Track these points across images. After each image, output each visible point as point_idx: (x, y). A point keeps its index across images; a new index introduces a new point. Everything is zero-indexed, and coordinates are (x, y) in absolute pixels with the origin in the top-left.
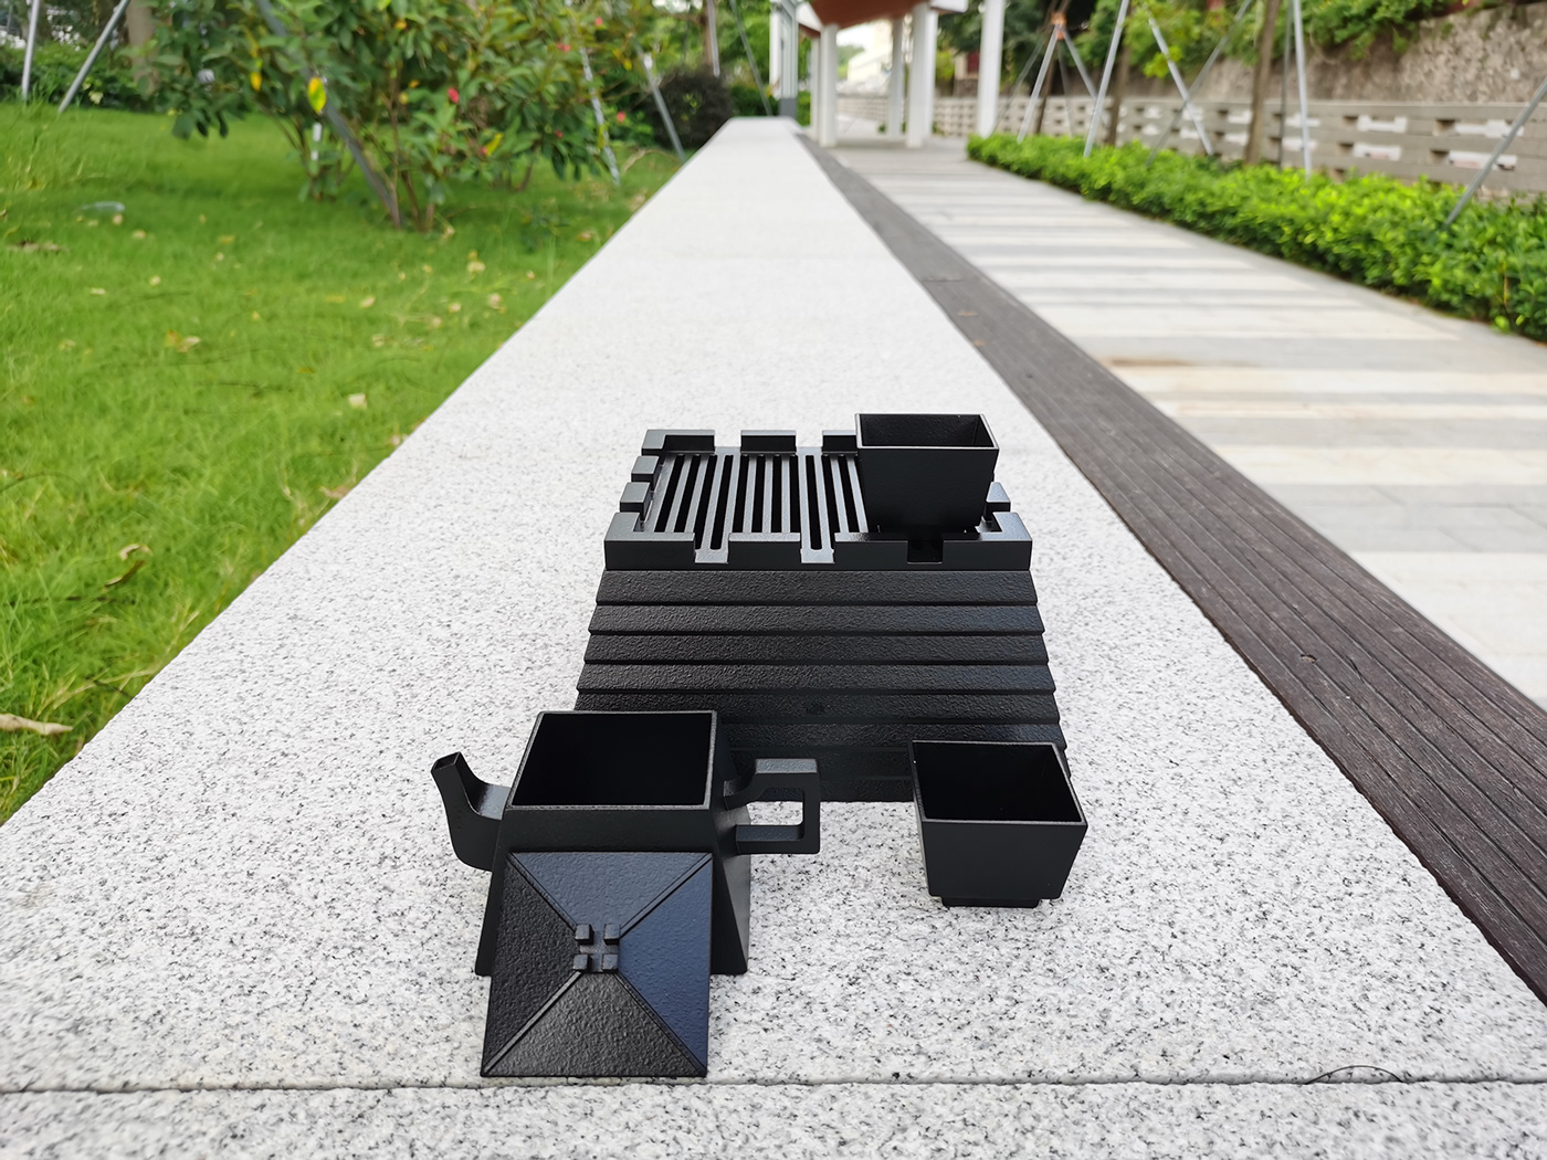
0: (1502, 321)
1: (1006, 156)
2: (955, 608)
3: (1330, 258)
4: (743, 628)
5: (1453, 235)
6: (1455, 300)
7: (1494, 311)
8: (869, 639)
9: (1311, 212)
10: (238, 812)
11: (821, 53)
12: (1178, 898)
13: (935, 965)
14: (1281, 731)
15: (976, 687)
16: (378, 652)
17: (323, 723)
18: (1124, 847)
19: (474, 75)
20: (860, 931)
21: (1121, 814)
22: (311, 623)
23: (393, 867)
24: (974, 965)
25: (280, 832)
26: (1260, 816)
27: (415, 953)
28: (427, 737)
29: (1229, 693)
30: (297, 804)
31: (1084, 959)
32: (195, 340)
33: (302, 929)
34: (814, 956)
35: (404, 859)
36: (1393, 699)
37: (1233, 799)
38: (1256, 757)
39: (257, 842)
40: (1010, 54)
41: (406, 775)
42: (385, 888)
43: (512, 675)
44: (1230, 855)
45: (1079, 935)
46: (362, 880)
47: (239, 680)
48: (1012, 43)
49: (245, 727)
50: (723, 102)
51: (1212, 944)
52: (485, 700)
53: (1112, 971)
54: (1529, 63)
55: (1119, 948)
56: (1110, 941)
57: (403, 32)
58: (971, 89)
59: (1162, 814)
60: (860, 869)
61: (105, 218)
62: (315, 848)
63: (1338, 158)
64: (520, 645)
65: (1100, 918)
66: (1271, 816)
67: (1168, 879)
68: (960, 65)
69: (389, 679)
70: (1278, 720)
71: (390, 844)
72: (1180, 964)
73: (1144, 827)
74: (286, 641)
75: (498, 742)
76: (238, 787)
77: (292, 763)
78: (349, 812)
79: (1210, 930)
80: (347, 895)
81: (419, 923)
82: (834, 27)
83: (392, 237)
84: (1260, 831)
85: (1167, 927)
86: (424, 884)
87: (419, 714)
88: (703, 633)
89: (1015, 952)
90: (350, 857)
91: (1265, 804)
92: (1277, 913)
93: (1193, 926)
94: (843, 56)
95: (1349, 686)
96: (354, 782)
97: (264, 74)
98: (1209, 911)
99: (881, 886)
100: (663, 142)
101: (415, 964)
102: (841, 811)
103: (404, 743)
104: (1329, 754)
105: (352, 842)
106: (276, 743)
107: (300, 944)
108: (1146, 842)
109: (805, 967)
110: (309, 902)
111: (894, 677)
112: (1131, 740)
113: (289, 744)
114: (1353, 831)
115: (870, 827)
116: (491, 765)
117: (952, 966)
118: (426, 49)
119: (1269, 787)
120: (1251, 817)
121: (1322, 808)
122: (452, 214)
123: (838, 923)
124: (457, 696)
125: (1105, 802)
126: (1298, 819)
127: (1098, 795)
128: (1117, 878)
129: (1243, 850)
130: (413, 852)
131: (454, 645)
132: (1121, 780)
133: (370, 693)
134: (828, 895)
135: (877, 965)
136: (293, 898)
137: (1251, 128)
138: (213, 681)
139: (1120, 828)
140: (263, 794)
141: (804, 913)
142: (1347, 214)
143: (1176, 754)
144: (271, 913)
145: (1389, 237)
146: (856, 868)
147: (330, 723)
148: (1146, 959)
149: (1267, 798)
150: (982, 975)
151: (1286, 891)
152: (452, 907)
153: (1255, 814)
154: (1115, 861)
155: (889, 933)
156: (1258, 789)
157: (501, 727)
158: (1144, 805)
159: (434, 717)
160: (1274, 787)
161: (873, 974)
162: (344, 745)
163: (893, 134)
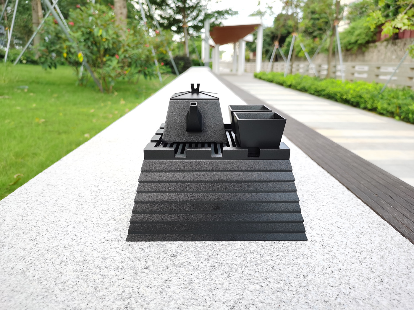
0: (397, 118)
1: (264, 77)
2: (264, 173)
3: (351, 102)
4: (192, 180)
5: (383, 96)
6: (385, 112)
7: (395, 115)
8: (235, 184)
9: (345, 90)
10: (14, 246)
11: (215, 52)
12: (349, 274)
13: (263, 301)
14: (372, 217)
15: (272, 200)
16: (73, 195)
17: (50, 217)
18: (327, 256)
19: (123, 53)
20: (234, 288)
21: (324, 245)
22: (53, 186)
23: (65, 265)
24: (278, 301)
25: (27, 253)
26: (372, 245)
27: (67, 297)
28: (85, 221)
29: (353, 205)
30: (35, 243)
31: (319, 298)
32: (43, 120)
33: (27, 288)
34: (217, 298)
35: (69, 262)
36: (406, 207)
37: (362, 239)
38: (366, 225)
39: (18, 256)
40: (264, 53)
41: (75, 233)
42: (60, 273)
43: (116, 201)
44: (365, 259)
45: (315, 289)
46: (52, 270)
47: (26, 203)
48: (265, 49)
49: (24, 218)
50: (189, 63)
51: (365, 292)
52: (106, 209)
53: (329, 302)
54: (398, 55)
55: (331, 293)
56: (327, 291)
57: (104, 42)
58: (254, 61)
59: (338, 245)
60: (233, 265)
61: (23, 90)
62: (38, 259)
63: (351, 77)
64: (120, 192)
65: (322, 282)
66: (375, 245)
67: (344, 267)
68: (251, 55)
69: (75, 203)
70: (371, 214)
71: (65, 257)
72: (355, 299)
73: (332, 249)
74: (44, 192)
75: (109, 222)
76: (16, 238)
77: (37, 229)
78: (53, 246)
79: (363, 286)
80: (46, 276)
81: (71, 286)
82: (218, 45)
83: (101, 95)
84: (373, 250)
85: (347, 285)
86: (75, 271)
87: (83, 214)
88: (178, 182)
89: (293, 296)
90: (50, 262)
91: (373, 241)
92: (386, 280)
93: (356, 285)
94: (221, 53)
95: (391, 203)
96: (57, 236)
97: (67, 53)
98: (361, 279)
99: (241, 271)
100: (174, 73)
101: (66, 302)
102: (226, 244)
103: (77, 223)
104: (390, 224)
105: (52, 256)
106: (33, 223)
107: (24, 295)
108: (334, 254)
109: (214, 302)
110: (31, 278)
111: (244, 197)
112: (323, 220)
113: (37, 223)
114: (406, 250)
115: (236, 250)
116: (105, 230)
117: (269, 301)
118: (111, 46)
119: (373, 235)
120: (369, 245)
121: (392, 242)
122: (117, 89)
123: (226, 285)
124: (97, 208)
125: (318, 241)
126: (385, 246)
127: (315, 238)
128: (326, 267)
129: (368, 257)
130: (73, 260)
131: (98, 192)
132: (322, 233)
133: (68, 207)
134: (222, 274)
135: (241, 301)
136: (26, 277)
137: (328, 70)
138: (17, 204)
139: (324, 250)
140: (24, 240)
141: (213, 281)
142: (354, 91)
143: (339, 225)
144: (16, 282)
145: (366, 96)
146: (232, 264)
147: (53, 217)
148: (342, 297)
149: (373, 239)
150: (281, 305)
151: (387, 271)
152: (84, 280)
153: (370, 244)
154: (324, 261)
155: (245, 289)
156: (369, 236)
157: (111, 217)
158: (331, 241)
159: (88, 214)
160: (374, 235)
161: (240, 305)
162: (56, 223)
163: (234, 72)
